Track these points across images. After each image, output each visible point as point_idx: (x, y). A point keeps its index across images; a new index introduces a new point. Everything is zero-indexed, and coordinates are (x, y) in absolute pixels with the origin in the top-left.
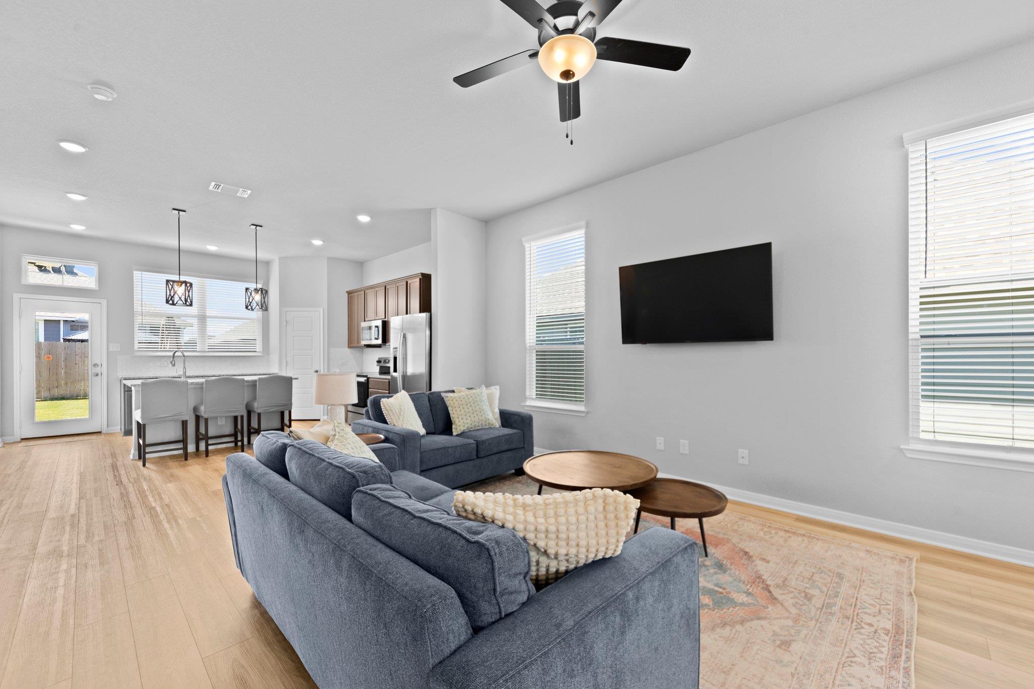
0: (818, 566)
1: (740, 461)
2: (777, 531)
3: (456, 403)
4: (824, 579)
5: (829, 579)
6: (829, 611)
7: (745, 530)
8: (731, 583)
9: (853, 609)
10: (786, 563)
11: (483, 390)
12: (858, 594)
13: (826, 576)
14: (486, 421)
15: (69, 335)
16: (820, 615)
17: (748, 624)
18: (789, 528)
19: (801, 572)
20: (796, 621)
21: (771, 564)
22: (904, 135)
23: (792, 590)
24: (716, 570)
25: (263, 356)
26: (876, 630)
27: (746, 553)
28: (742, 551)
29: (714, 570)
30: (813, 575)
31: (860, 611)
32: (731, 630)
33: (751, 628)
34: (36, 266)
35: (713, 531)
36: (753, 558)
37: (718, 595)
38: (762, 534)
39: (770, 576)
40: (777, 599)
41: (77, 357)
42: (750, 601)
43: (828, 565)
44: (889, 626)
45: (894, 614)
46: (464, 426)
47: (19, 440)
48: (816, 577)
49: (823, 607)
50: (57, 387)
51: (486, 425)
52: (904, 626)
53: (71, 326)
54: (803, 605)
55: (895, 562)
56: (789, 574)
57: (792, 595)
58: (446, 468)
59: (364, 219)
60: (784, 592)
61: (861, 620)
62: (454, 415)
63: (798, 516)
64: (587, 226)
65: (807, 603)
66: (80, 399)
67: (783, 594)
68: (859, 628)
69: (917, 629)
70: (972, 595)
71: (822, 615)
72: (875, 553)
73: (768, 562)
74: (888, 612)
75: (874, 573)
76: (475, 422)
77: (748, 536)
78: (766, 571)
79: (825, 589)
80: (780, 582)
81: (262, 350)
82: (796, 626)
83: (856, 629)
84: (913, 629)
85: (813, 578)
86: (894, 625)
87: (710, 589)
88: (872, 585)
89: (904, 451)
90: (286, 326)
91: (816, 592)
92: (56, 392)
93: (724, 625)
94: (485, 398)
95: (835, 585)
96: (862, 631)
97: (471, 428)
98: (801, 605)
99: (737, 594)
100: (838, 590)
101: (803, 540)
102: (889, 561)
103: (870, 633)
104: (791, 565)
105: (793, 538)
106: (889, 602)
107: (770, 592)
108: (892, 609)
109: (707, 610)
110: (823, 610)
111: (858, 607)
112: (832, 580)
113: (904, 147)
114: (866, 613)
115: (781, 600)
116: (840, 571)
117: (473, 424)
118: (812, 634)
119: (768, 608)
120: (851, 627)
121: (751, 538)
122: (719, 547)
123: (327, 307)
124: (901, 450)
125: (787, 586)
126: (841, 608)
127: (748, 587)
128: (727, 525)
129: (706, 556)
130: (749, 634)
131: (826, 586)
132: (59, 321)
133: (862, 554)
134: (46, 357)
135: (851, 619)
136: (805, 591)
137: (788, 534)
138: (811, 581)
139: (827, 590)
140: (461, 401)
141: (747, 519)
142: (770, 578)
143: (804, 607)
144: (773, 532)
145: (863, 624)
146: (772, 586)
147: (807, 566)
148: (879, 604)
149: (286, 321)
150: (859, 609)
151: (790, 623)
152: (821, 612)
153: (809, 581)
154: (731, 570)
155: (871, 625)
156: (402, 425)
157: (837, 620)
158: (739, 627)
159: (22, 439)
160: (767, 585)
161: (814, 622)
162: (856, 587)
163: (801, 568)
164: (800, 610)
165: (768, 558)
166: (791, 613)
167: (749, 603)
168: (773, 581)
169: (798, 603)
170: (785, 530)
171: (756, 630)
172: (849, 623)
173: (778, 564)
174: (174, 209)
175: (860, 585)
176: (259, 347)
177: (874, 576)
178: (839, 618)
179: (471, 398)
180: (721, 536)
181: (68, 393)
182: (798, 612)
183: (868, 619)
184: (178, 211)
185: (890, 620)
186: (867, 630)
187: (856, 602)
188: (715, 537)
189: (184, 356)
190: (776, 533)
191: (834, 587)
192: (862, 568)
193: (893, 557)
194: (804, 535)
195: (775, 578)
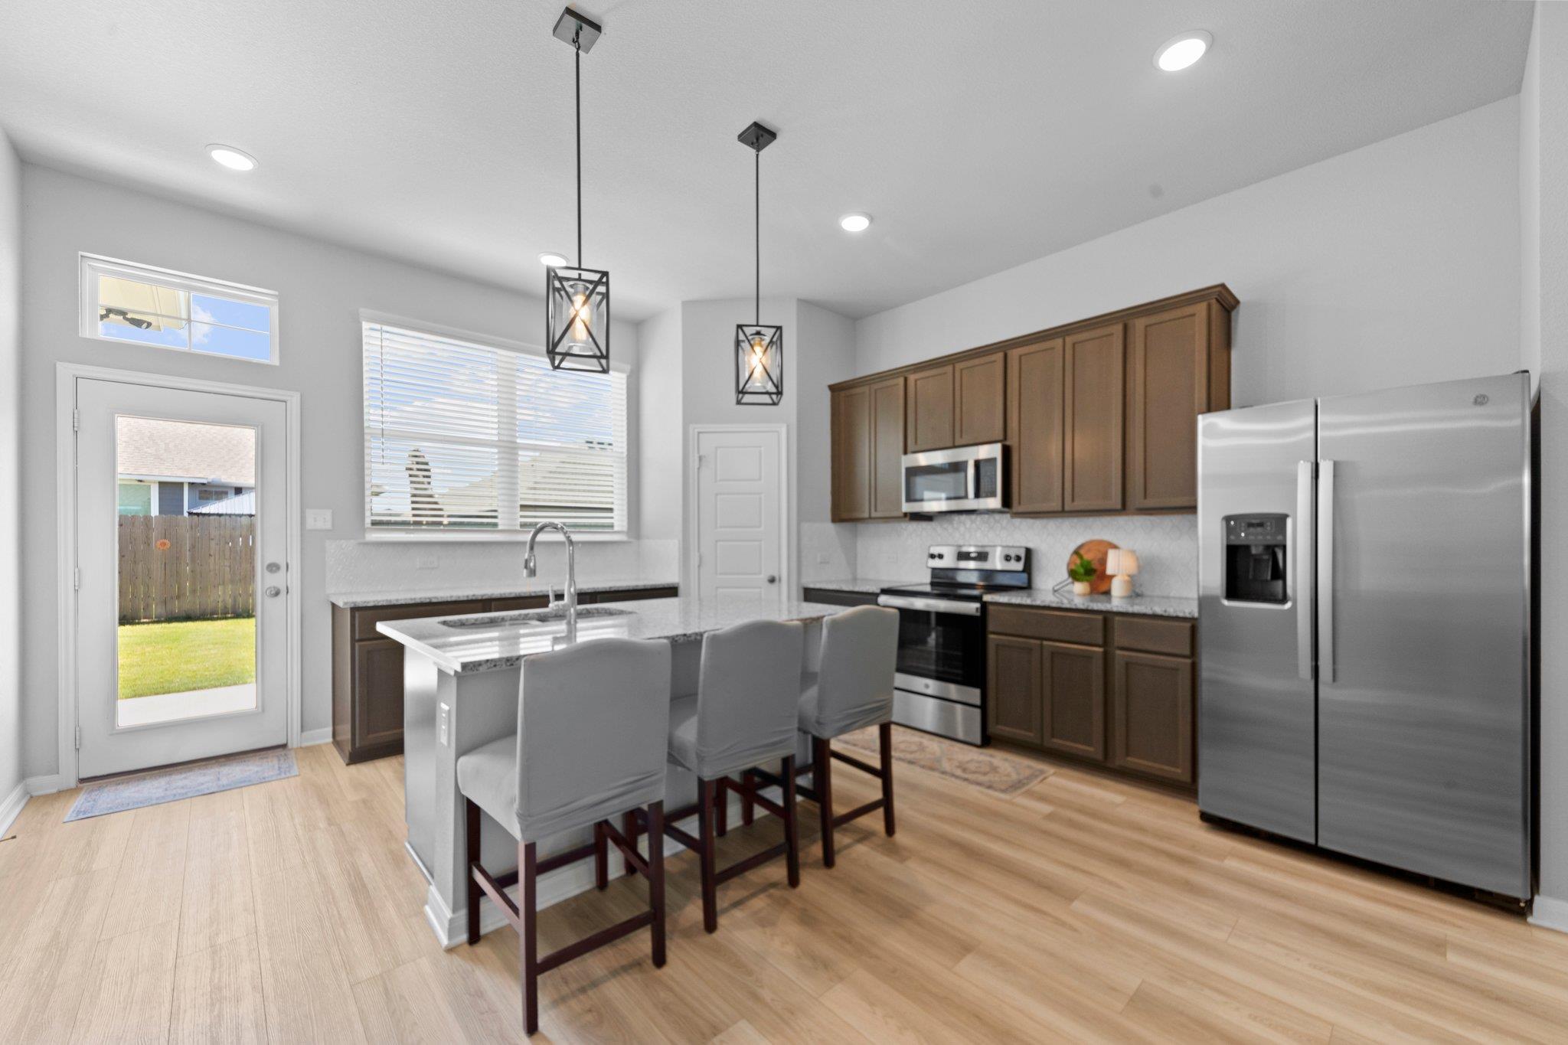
15: (196, 506)
25: (630, 542)
34: (127, 319)
41: (213, 544)
47: (72, 783)
50: (178, 597)
53: (200, 492)
66: (217, 619)
81: (625, 529)
90: (699, 468)
92: (177, 607)
123: (795, 424)
132: (181, 484)
134: (159, 543)
149: (700, 459)
159: (82, 781)
176: (619, 519)
181: (197, 609)
189: (571, 542)
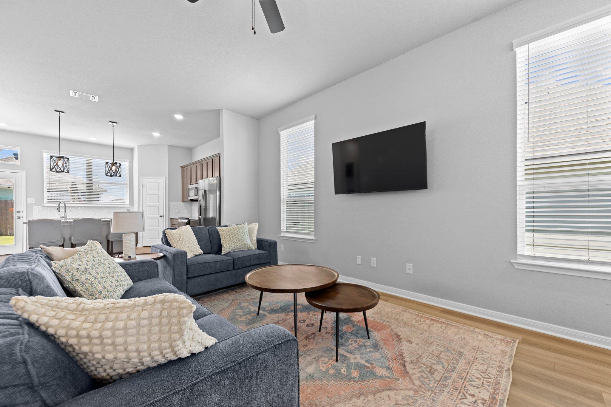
0: (446, 346)
1: (408, 271)
2: (425, 320)
3: (225, 233)
4: (448, 357)
5: (452, 357)
6: (445, 383)
7: (403, 319)
8: (379, 359)
9: (463, 381)
10: (424, 344)
11: (245, 225)
12: (470, 369)
13: (450, 355)
14: (245, 246)
16: (436, 387)
17: (379, 394)
18: (434, 318)
19: (433, 351)
20: (416, 392)
21: (414, 345)
22: (514, 42)
23: (422, 365)
24: (372, 349)
25: (130, 207)
26: (476, 400)
27: (398, 336)
28: (396, 334)
29: (370, 349)
30: (440, 354)
31: (467, 384)
32: (364, 399)
33: (380, 397)
35: (381, 319)
36: (402, 340)
37: (366, 369)
38: (414, 321)
39: (409, 354)
40: (408, 373)
42: (388, 375)
43: (454, 346)
44: (487, 397)
45: (493, 386)
46: (229, 249)
48: (442, 356)
49: (440, 380)
51: (245, 248)
52: (498, 397)
54: (426, 378)
55: (503, 343)
56: (423, 353)
57: (420, 370)
58: (208, 276)
59: (179, 117)
60: (415, 368)
61: (466, 391)
62: (223, 242)
63: (443, 308)
64: (316, 119)
65: (430, 376)
67: (414, 369)
68: (463, 399)
69: (508, 400)
70: (555, 371)
71: (438, 386)
72: (490, 336)
73: (411, 343)
74: (489, 384)
75: (485, 352)
76: (237, 246)
77: (404, 324)
78: (408, 350)
79: (446, 365)
80: (414, 359)
81: (129, 203)
82: (415, 397)
83: (460, 399)
84: (504, 399)
85: (440, 356)
86: (491, 396)
87: (361, 364)
88: (482, 362)
89: (514, 264)
90: (142, 188)
91: (438, 367)
93: (361, 394)
94: (246, 230)
95: (455, 361)
96: (465, 401)
97: (235, 250)
98: (425, 378)
99: (380, 368)
100: (456, 366)
101: (442, 326)
102: (499, 342)
103: (471, 403)
104: (427, 345)
105: (436, 324)
106: (491, 376)
107: (405, 367)
108: (492, 382)
109: (352, 382)
110: (440, 383)
111: (467, 380)
112: (453, 358)
113: (514, 50)
114: (471, 385)
115: (410, 374)
116: (461, 350)
117: (236, 247)
118: (425, 403)
119: (399, 380)
120: (457, 397)
121: (406, 324)
122: (381, 331)
123: (167, 177)
124: (512, 263)
125: (419, 362)
126: (454, 381)
127: (390, 363)
128: (392, 315)
129: (369, 338)
130: (376, 403)
131: (447, 362)
133: (480, 337)
135: (458, 391)
136: (430, 367)
137: (432, 322)
138: (438, 358)
139: (447, 365)
140: (229, 232)
141: (408, 311)
142: (408, 356)
143: (426, 380)
144: (422, 320)
145: (467, 395)
146: (408, 362)
147: (439, 346)
148: (483, 377)
149: (142, 185)
150: (467, 382)
151: (411, 393)
152: (437, 385)
153: (437, 358)
154: (382, 349)
155: (473, 396)
156: (180, 248)
157: (448, 391)
158: (371, 397)
160: (405, 361)
161: (430, 393)
162: (470, 363)
163: (434, 348)
164: (422, 382)
165: (412, 340)
166: (415, 385)
167: (386, 376)
168: (410, 358)
169: (423, 376)
170: (431, 319)
171: (383, 399)
172: (457, 394)
173: (417, 344)
174: (55, 111)
175: (473, 362)
177: (485, 355)
178: (450, 390)
179: (235, 230)
180: (385, 323)
182: (421, 384)
183: (472, 390)
184: (58, 112)
185: (488, 391)
186: (470, 399)
187: (466, 376)
188: (381, 324)
190: (424, 321)
191: (453, 363)
192: (478, 348)
193: (502, 340)
194: (443, 323)
195: (412, 355)
